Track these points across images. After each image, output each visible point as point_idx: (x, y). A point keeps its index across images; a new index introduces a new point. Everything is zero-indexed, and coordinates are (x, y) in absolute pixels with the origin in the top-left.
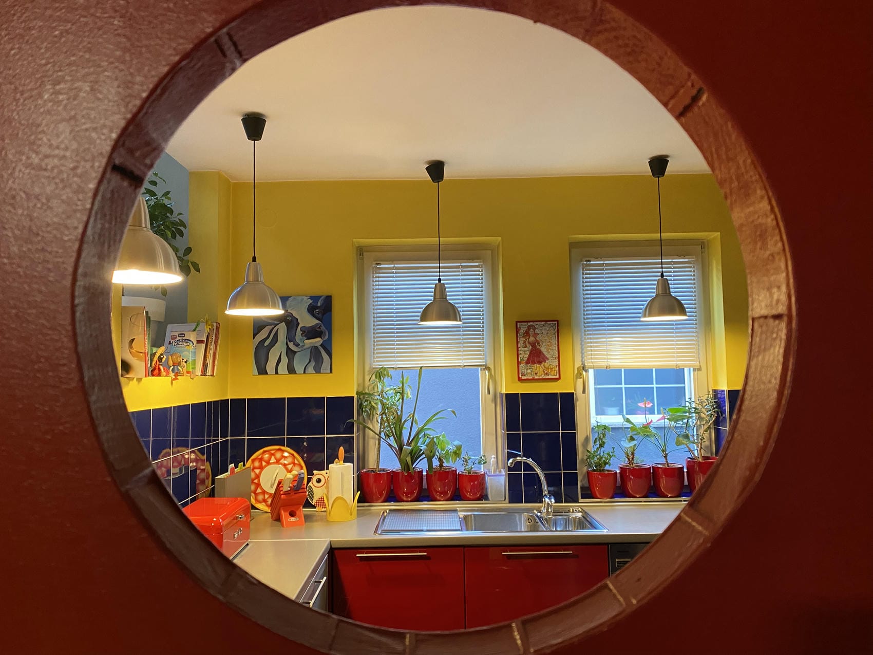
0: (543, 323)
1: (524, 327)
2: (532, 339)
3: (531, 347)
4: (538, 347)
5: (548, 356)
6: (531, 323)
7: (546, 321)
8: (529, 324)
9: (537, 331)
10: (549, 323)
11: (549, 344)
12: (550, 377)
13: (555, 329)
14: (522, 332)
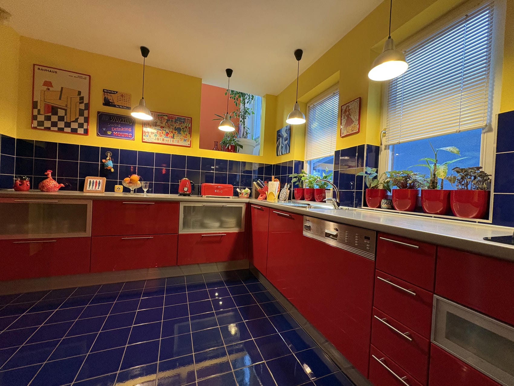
0: (353, 102)
1: (344, 108)
2: (347, 113)
3: (347, 118)
4: (350, 116)
5: (354, 120)
6: (348, 104)
7: (354, 100)
8: (346, 105)
9: (350, 108)
10: (355, 101)
11: (355, 113)
12: (354, 132)
13: (358, 103)
14: (343, 111)
